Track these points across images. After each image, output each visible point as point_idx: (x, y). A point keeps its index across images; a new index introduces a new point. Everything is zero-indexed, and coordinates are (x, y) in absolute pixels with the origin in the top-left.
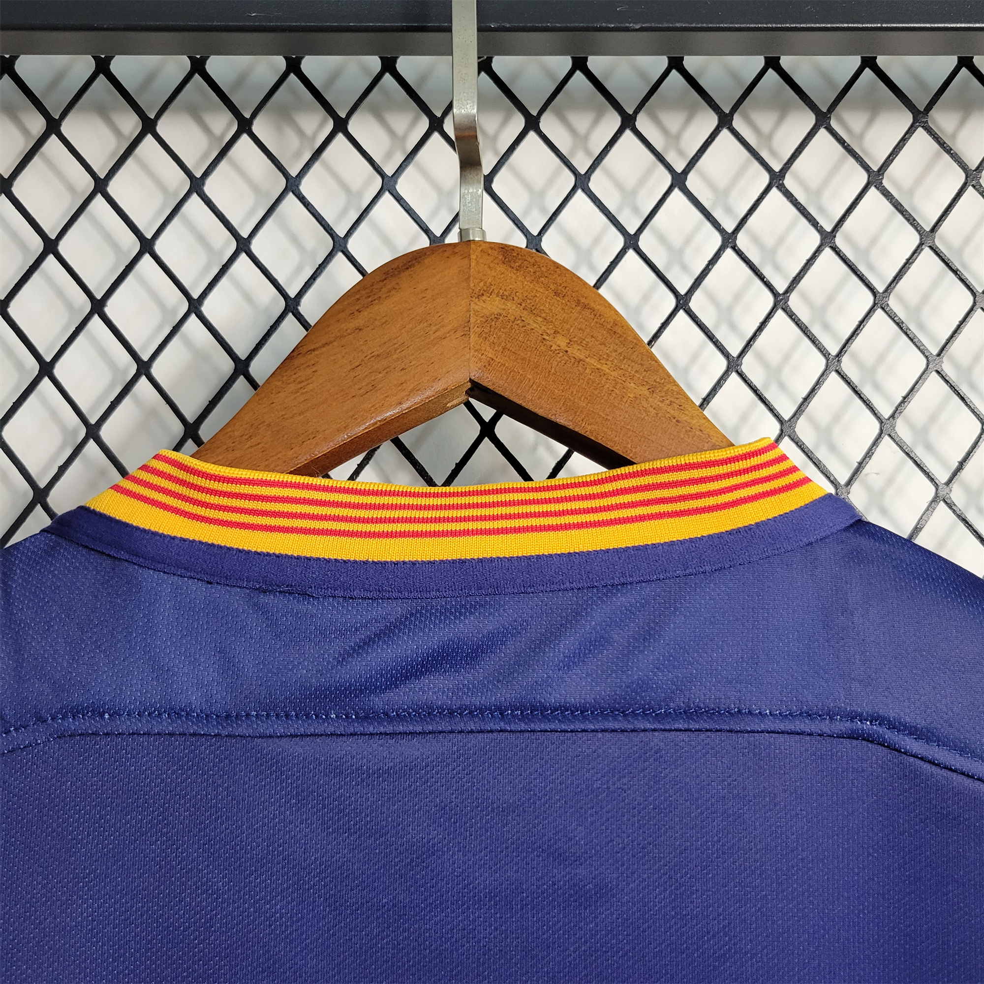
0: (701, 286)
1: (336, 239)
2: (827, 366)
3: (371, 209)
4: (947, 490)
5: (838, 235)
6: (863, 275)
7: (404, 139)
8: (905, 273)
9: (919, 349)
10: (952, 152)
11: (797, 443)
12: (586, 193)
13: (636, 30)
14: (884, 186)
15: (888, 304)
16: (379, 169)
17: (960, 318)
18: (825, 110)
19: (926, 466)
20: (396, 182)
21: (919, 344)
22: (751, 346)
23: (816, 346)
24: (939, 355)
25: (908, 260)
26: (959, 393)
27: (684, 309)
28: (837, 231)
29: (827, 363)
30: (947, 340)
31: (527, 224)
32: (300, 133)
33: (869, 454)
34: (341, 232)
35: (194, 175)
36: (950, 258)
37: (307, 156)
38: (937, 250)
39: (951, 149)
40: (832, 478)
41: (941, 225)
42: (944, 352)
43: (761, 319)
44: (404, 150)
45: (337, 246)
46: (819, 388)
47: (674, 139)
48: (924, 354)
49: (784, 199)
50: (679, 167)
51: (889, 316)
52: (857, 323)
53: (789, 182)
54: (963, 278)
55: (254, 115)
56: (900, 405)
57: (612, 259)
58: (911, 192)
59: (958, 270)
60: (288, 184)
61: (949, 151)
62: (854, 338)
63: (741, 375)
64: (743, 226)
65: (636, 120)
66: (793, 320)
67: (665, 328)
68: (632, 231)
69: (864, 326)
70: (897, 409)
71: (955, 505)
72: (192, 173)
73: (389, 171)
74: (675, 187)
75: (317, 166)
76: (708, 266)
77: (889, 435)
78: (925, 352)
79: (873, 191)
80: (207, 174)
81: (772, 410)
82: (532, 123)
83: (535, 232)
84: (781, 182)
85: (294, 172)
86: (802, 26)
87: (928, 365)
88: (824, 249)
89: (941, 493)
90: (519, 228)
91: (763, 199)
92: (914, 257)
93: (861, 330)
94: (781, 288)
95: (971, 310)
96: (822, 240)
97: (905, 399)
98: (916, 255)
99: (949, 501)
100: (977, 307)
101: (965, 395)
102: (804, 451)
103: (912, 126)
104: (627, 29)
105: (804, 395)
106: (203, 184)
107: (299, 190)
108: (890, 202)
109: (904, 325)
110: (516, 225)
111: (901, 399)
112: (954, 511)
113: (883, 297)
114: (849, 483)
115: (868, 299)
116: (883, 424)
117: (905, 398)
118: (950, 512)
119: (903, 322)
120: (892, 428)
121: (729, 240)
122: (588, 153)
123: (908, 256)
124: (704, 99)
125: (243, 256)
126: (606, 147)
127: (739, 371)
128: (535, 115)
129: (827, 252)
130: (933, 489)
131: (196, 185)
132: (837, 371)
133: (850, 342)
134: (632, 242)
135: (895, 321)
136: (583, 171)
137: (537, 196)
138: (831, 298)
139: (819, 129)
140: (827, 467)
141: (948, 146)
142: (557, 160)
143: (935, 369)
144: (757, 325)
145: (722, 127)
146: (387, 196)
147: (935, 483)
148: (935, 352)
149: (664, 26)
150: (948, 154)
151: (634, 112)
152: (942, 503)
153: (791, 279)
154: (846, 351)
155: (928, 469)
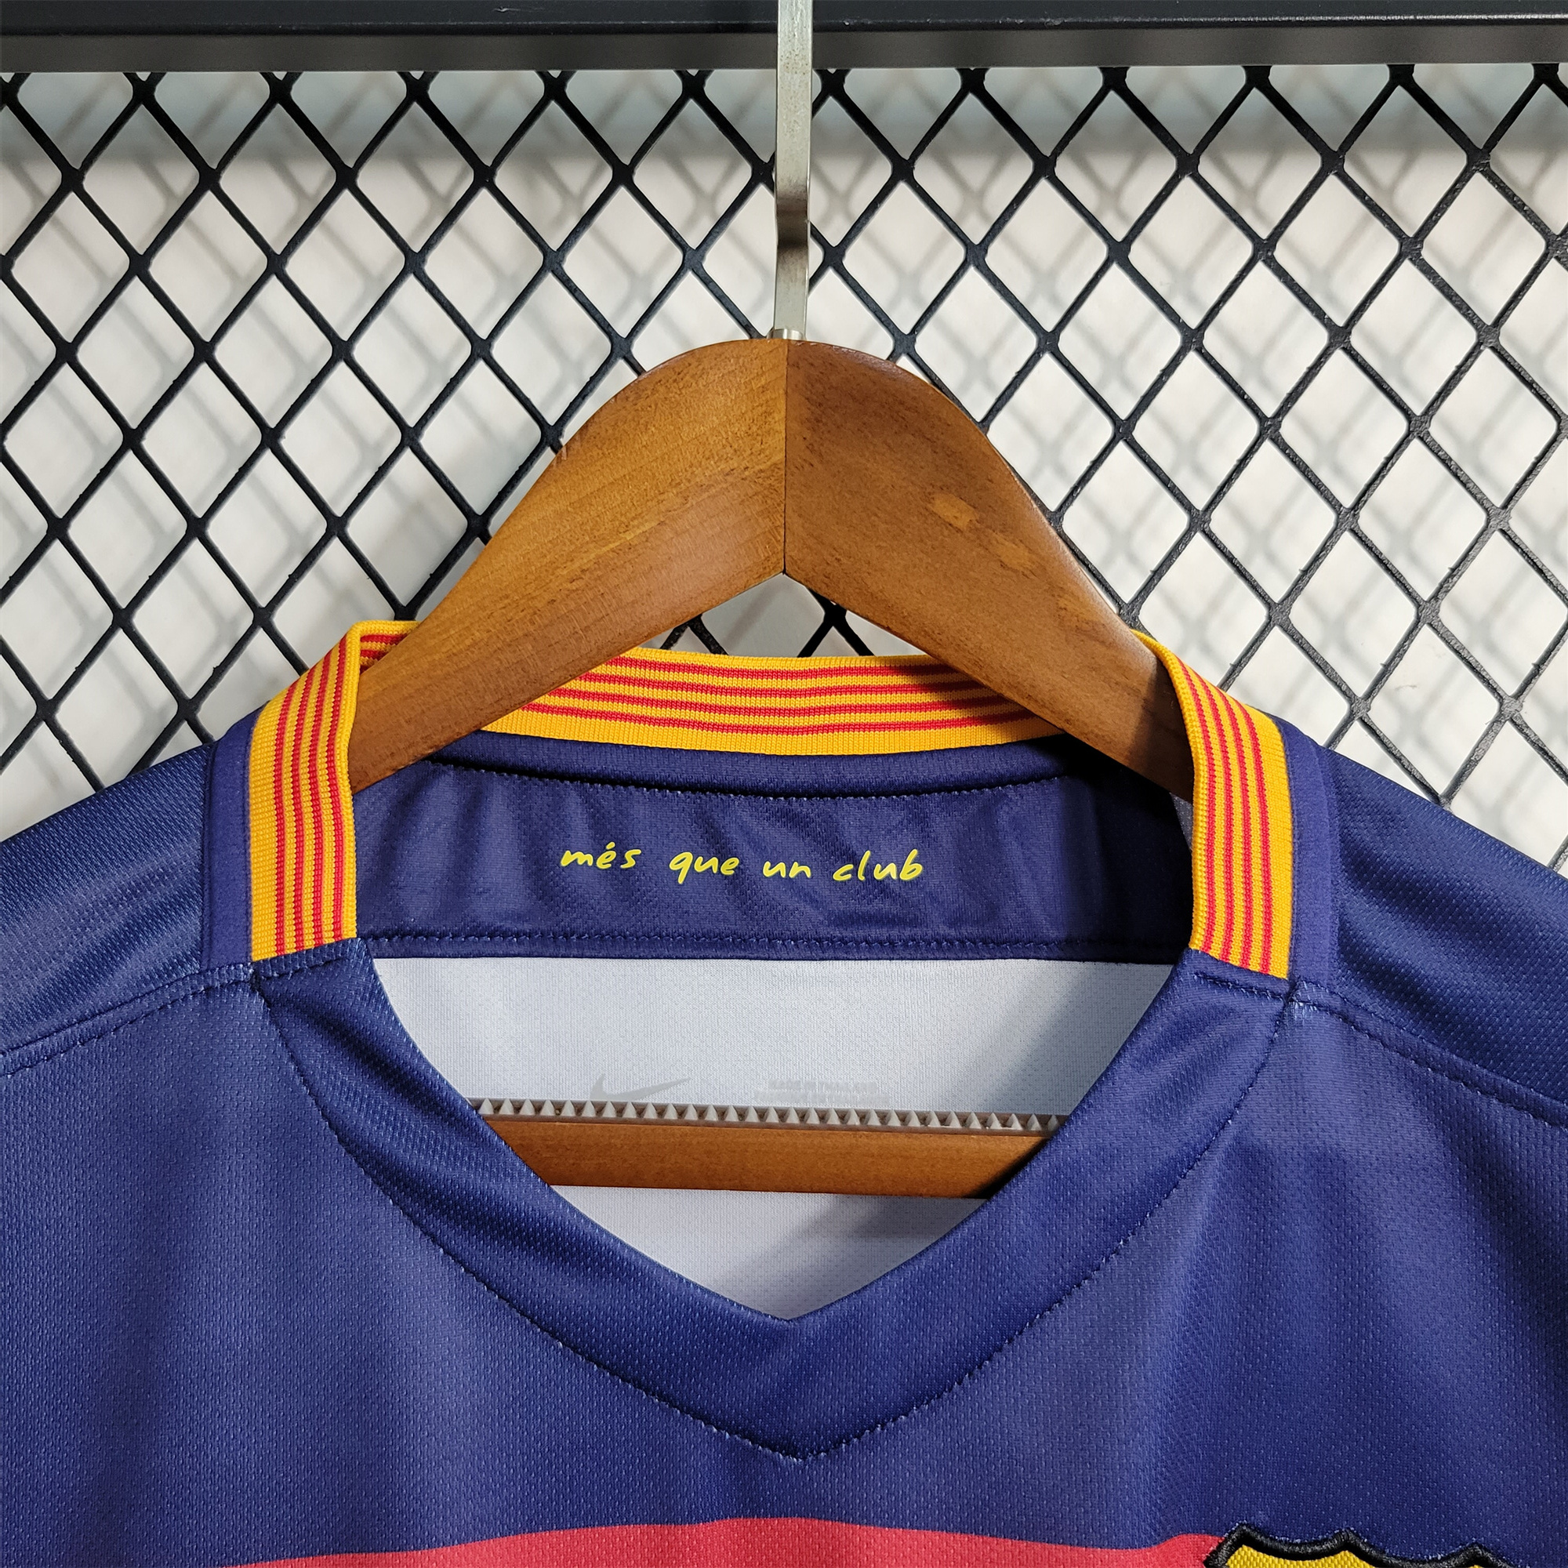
0: (1149, 408)
1: (615, 340)
2: (1337, 523)
3: (667, 296)
4: (1516, 706)
5: (1354, 331)
6: (1392, 389)
7: (713, 197)
8: (1454, 387)
9: (1475, 498)
10: (1525, 208)
11: (1292, 636)
12: (981, 272)
13: (1056, 28)
14: (1423, 259)
15: (1428, 433)
16: (679, 239)
17: (1538, 452)
18: (1336, 148)
19: (1484, 670)
20: (703, 257)
21: (1474, 491)
22: (1225, 494)
23: (1322, 494)
24: (1505, 506)
25: (1459, 368)
26: (1535, 563)
27: (1125, 440)
28: (1353, 326)
29: (1338, 518)
30: (1517, 485)
31: (894, 318)
32: (563, 189)
33: (1399, 653)
34: (623, 330)
35: (410, 249)
36: (1521, 364)
37: (572, 223)
38: (1502, 353)
39: (1524, 205)
40: (1344, 688)
41: (1508, 316)
42: (1512, 503)
43: (1240, 454)
44: (714, 213)
45: (617, 349)
46: (1325, 556)
47: (1113, 195)
48: (1482, 505)
49: (1274, 279)
50: (1119, 235)
51: (1431, 449)
52: (1382, 460)
53: (1281, 254)
54: (1542, 393)
55: (498, 161)
56: (1446, 580)
57: (1018, 369)
58: (1466, 272)
59: (1533, 382)
60: (547, 261)
61: (1520, 206)
62: (1378, 482)
63: (1210, 537)
64: (1212, 319)
65: (1055, 165)
66: (1288, 456)
67: (1097, 469)
68: (1049, 326)
69: (1393, 465)
70: (1441, 586)
71: (1528, 727)
72: (407, 245)
73: (693, 242)
74: (1112, 262)
75: (586, 237)
76: (1161, 376)
77: (1430, 625)
78: (1485, 502)
79: (1407, 266)
80: (429, 246)
81: (1255, 587)
82: (903, 171)
83: (906, 330)
84: (1270, 254)
85: (554, 244)
86: (1297, 19)
87: (1488, 521)
88: (1333, 353)
89: (1507, 710)
90: (882, 322)
91: (1243, 279)
92: (1469, 363)
93: (1389, 470)
94: (1269, 410)
95: (1554, 441)
96: (1330, 338)
97: (1455, 572)
98: (1471, 360)
99: (1518, 722)
100: (1562, 435)
101: (1543, 565)
102: (1302, 648)
103: (1466, 170)
104: (1042, 27)
105: (1303, 565)
106: (424, 261)
107: (562, 268)
108: (1433, 283)
109: (1453, 463)
110: (879, 319)
111: (1448, 571)
112: (1527, 737)
113: (1422, 423)
114: (1370, 694)
115: (1400, 426)
116: (1421, 608)
117: (1453, 570)
118: (1521, 737)
119: (1451, 459)
120: (1434, 614)
121: (1192, 339)
122: (984, 215)
123: (1459, 361)
124: (1156, 133)
125: (481, 366)
126: (1011, 204)
127: (1207, 530)
128: (907, 158)
129: (1339, 355)
130: (1495, 704)
131: (414, 263)
132: (1352, 531)
133: (1372, 489)
134: (1048, 342)
135: (1439, 457)
136: (976, 240)
137: (909, 279)
138: (1345, 429)
139: (1327, 176)
140: (1337, 670)
141: (1520, 200)
142: (939, 225)
143: (1499, 527)
144: (1234, 463)
145: (1183, 175)
146: (690, 277)
147: (1499, 694)
148: (1498, 502)
149: (1096, 21)
150: (1520, 212)
151: (1052, 153)
152: (1508, 724)
153: (1284, 396)
154: (1366, 501)
155: (1488, 674)
